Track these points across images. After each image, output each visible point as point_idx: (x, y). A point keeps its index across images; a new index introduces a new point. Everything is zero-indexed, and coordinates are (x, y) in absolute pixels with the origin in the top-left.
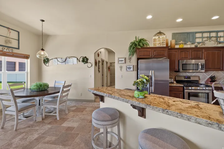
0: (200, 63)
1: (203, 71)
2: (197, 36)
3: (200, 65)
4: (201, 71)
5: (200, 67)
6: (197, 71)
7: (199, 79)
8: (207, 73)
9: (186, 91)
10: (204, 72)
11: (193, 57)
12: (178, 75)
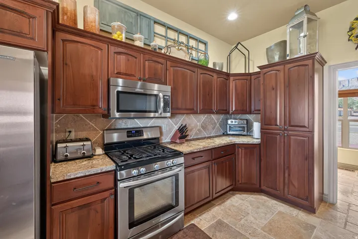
0: (161, 95)
1: (168, 115)
2: (157, 31)
3: (162, 100)
4: (163, 115)
5: (162, 104)
6: (157, 115)
7: (161, 133)
8: (174, 120)
9: (121, 185)
10: (169, 117)
11: (147, 76)
12: (113, 128)
